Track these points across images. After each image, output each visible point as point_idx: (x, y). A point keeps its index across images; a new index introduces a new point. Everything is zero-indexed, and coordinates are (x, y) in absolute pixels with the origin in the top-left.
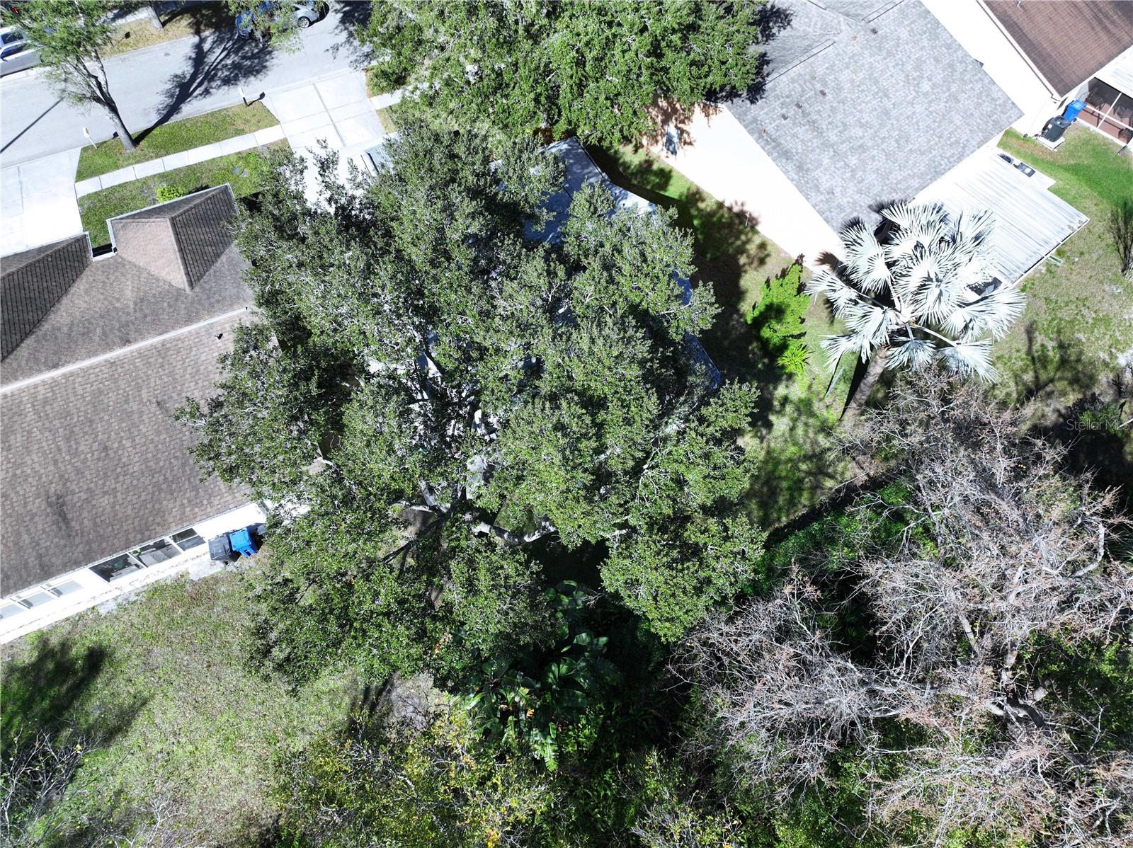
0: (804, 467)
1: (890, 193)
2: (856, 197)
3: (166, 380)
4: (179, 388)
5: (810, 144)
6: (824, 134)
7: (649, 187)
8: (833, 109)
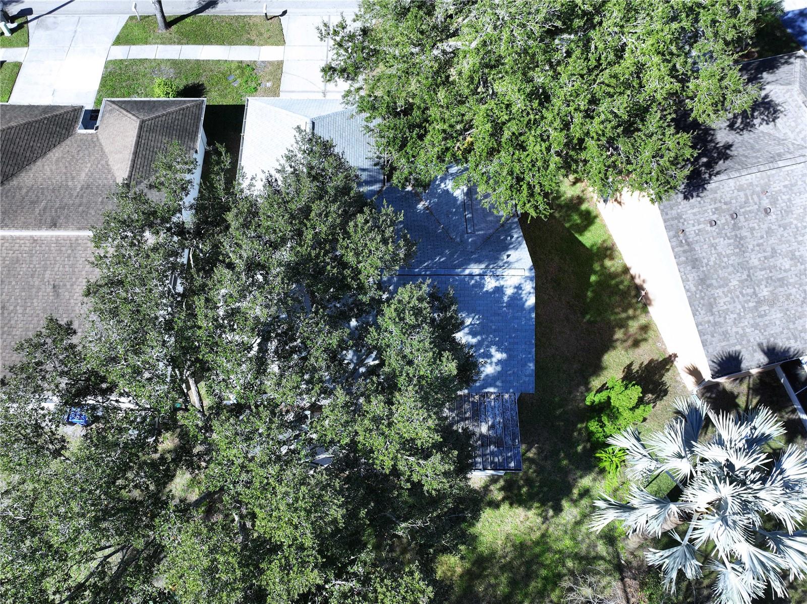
0: (570, 564)
1: (788, 339)
2: (748, 330)
3: (67, 270)
4: (74, 280)
5: (725, 260)
6: (747, 254)
7: (567, 225)
8: (769, 232)
